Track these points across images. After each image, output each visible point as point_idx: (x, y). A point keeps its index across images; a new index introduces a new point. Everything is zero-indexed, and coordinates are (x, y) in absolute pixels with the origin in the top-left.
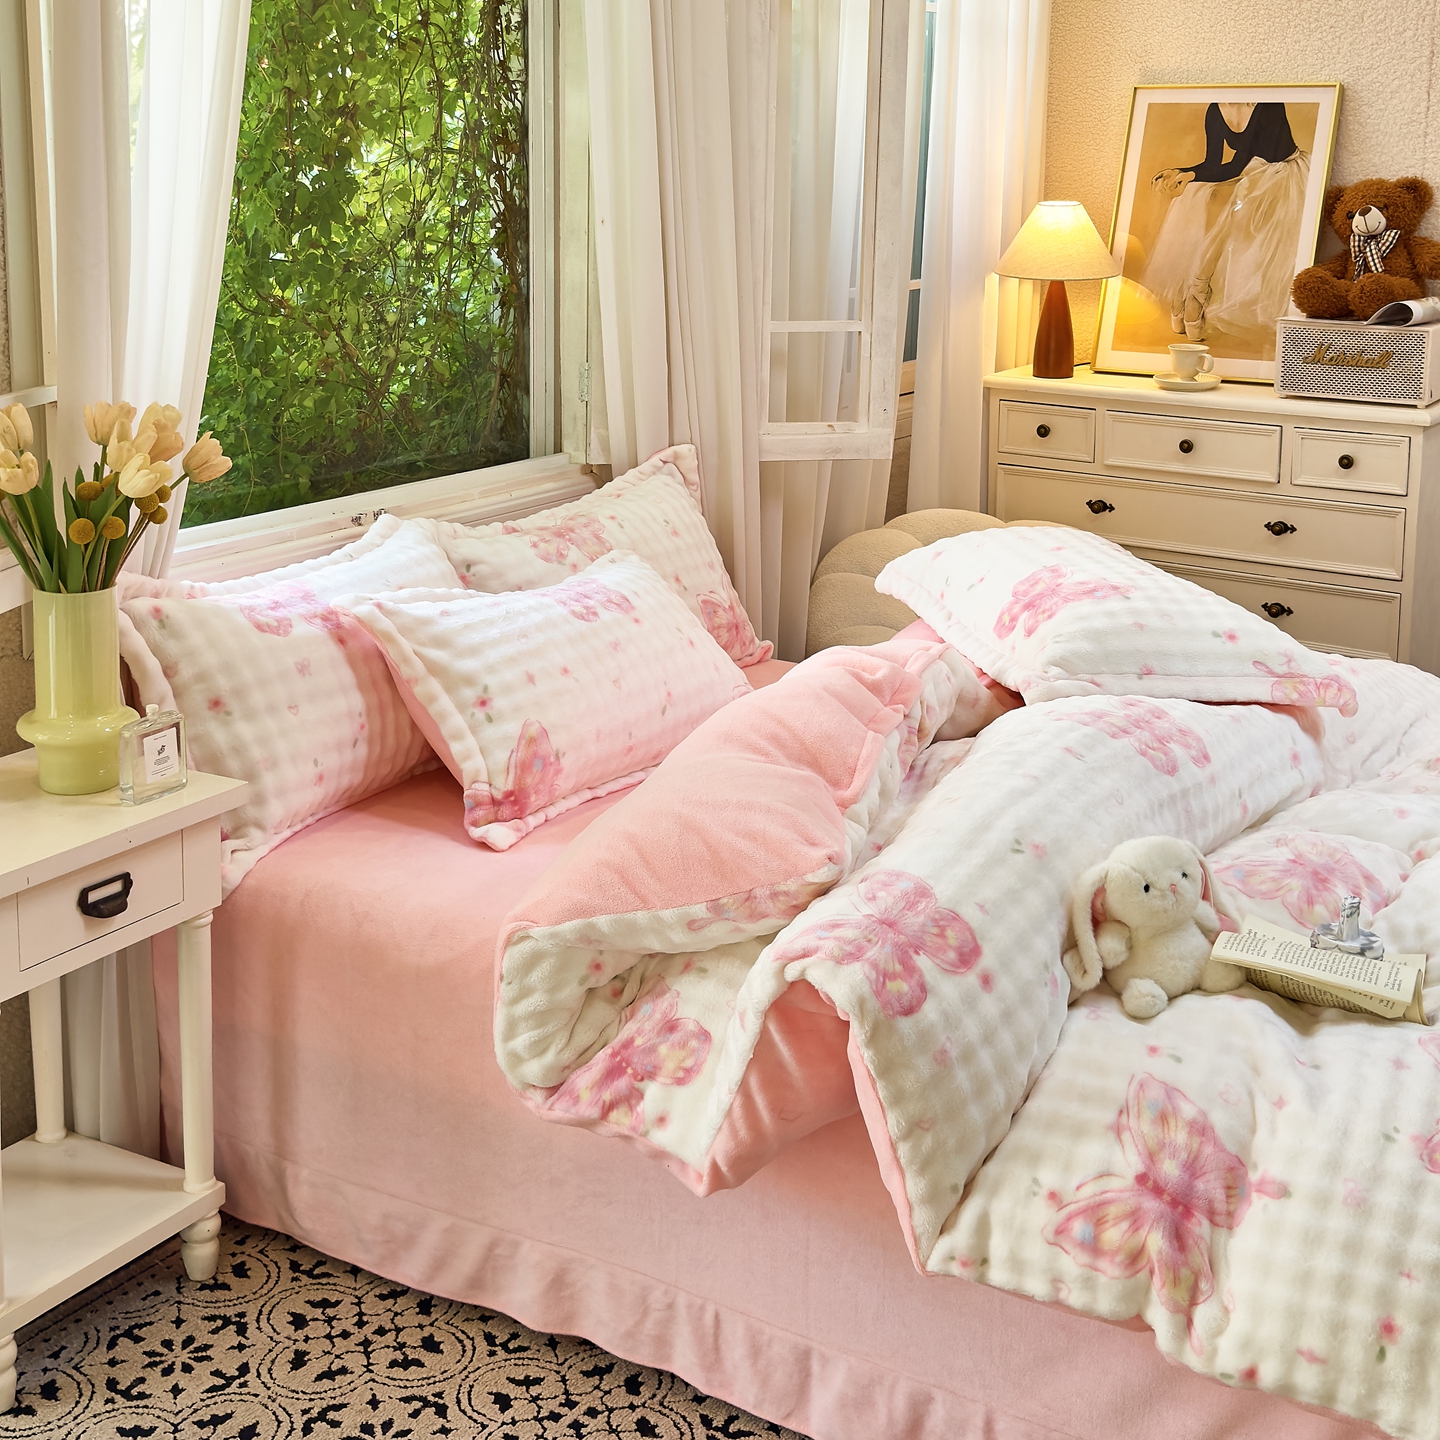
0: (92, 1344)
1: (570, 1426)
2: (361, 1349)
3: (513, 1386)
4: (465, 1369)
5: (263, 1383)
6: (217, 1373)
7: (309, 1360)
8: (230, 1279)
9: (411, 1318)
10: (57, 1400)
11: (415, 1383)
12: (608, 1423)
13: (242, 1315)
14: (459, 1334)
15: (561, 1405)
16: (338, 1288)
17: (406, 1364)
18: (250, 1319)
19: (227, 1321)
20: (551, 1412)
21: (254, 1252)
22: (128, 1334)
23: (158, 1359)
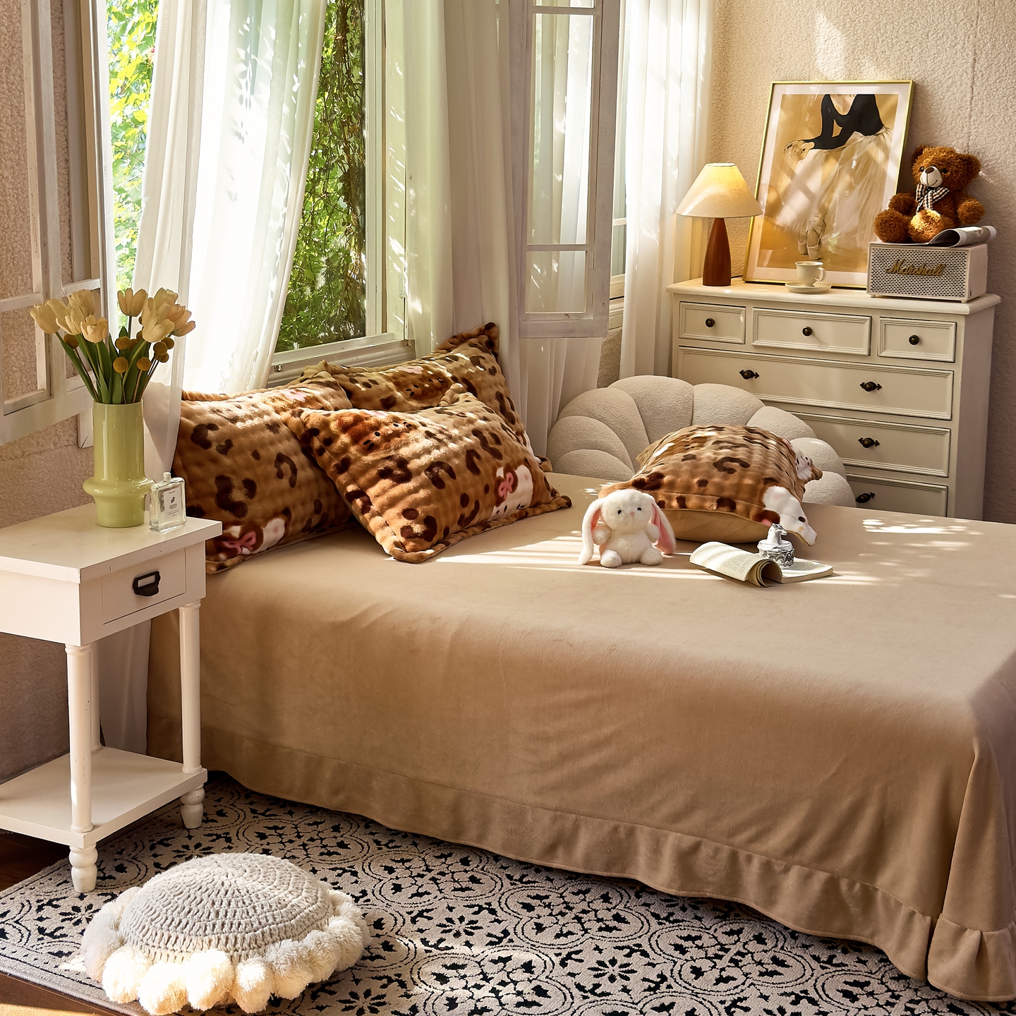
0: (140, 848)
1: (430, 880)
2: (301, 847)
3: (394, 863)
4: (365, 855)
8: (216, 818)
9: (330, 834)
10: (126, 872)
11: (337, 862)
12: (452, 878)
13: (227, 833)
14: (358, 840)
15: (423, 871)
17: (329, 854)
18: (232, 835)
19: (219, 837)
20: (419, 874)
21: (227, 805)
22: (161, 842)
23: (182, 854)
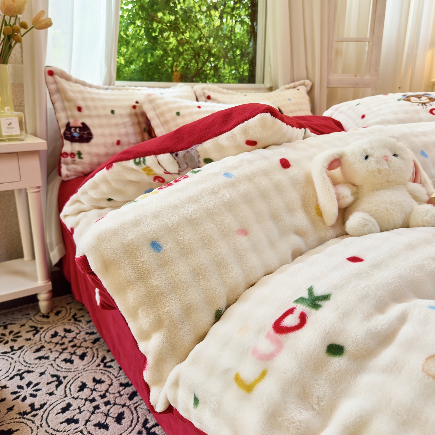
1: (94, 407)
2: (61, 351)
3: (92, 382)
4: (84, 369)
5: (20, 355)
6: (12, 348)
7: (42, 350)
8: (52, 315)
9: (88, 344)
11: (63, 370)
12: (109, 410)
13: (41, 328)
14: (96, 355)
15: (100, 396)
16: (78, 327)
17: (68, 361)
18: (42, 331)
20: (94, 398)
21: (68, 308)
22: (5, 326)
23: (2, 337)
